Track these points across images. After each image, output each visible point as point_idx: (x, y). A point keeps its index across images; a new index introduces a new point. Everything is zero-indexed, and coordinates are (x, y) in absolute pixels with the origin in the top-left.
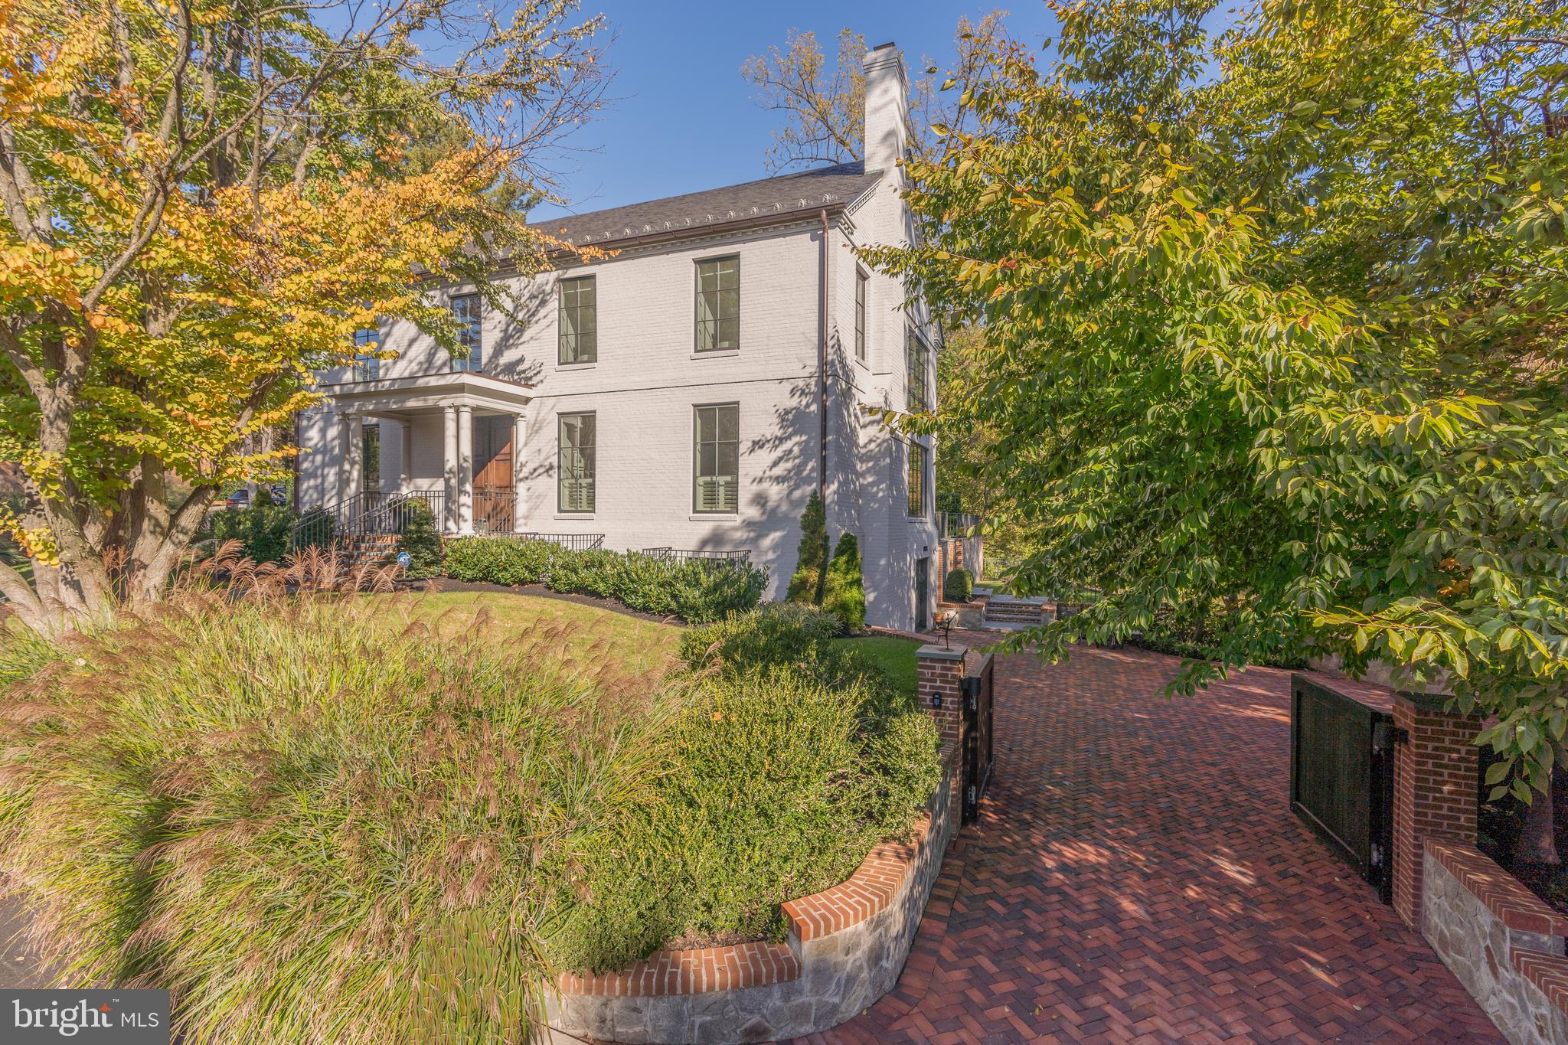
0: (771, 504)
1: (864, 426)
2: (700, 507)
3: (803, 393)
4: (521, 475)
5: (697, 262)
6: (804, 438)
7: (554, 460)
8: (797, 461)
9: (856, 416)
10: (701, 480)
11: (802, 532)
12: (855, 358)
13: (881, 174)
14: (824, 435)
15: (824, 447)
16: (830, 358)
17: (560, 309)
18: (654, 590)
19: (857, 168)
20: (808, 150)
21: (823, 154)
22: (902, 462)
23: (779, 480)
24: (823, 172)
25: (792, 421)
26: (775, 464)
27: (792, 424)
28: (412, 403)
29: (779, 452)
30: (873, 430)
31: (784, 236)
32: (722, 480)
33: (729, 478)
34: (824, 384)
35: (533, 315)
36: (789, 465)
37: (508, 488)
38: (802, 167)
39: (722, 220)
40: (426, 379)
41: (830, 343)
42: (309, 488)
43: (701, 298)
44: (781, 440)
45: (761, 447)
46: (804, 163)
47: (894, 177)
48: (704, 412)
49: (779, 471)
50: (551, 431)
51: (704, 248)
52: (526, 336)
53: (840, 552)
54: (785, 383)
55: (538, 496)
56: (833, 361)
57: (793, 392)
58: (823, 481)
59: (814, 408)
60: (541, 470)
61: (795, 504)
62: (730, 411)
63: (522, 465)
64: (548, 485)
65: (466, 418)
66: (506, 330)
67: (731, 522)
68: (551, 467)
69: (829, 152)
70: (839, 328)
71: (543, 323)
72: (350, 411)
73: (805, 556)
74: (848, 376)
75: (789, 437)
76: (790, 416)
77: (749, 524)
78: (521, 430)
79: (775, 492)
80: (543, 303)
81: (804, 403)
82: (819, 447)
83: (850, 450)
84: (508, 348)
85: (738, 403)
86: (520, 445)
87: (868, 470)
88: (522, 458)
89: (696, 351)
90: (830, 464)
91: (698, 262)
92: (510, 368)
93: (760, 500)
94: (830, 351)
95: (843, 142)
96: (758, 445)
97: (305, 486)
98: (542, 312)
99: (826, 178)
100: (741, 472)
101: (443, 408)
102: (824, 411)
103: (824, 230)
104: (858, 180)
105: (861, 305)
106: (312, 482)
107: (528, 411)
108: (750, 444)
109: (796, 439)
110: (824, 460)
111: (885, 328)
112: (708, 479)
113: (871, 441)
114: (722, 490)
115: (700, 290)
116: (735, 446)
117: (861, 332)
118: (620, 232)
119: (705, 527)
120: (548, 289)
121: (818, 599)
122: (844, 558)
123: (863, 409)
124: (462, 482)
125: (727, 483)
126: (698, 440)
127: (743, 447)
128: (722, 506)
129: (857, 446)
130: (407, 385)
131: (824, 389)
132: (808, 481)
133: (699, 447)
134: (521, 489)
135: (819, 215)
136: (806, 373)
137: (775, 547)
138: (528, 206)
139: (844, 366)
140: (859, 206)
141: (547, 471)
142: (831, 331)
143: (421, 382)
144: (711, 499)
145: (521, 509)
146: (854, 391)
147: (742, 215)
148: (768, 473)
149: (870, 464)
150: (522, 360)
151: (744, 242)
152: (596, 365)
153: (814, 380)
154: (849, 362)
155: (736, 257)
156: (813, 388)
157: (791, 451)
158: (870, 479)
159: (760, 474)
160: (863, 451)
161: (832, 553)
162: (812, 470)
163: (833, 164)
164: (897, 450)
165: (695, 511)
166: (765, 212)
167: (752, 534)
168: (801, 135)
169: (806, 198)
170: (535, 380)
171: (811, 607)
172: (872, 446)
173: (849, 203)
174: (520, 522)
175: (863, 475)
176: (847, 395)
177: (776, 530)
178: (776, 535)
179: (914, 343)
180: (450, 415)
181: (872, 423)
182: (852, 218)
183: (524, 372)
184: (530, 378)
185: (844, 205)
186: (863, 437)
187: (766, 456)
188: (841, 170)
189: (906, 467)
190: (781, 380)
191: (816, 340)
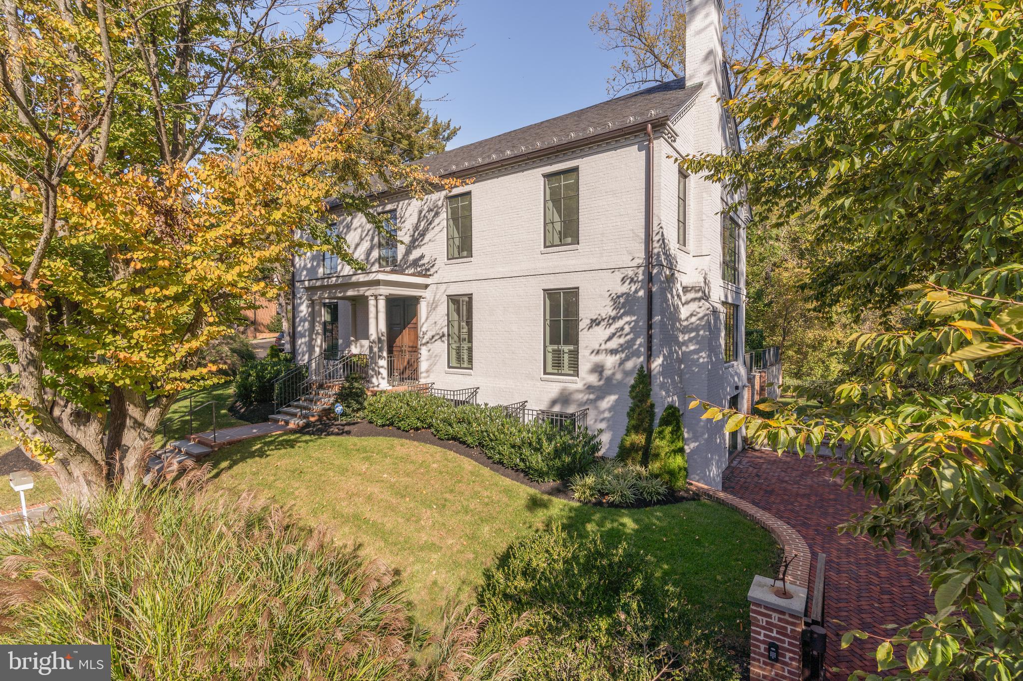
0: (607, 373)
1: (687, 303)
2: (549, 370)
3: (632, 280)
4: (424, 341)
5: (545, 176)
6: (634, 318)
7: (445, 330)
8: (628, 337)
9: (678, 296)
10: (550, 348)
11: (632, 401)
12: (678, 246)
13: (699, 86)
14: (650, 316)
15: (650, 327)
16: (656, 251)
17: (447, 220)
18: (506, 450)
19: (679, 84)
20: (639, 76)
21: (650, 77)
22: (719, 330)
23: (613, 352)
24: (650, 91)
25: (623, 304)
26: (610, 339)
27: (624, 306)
28: (350, 293)
29: (612, 329)
30: (693, 306)
31: (615, 149)
32: (566, 348)
33: (572, 347)
34: (650, 274)
35: (430, 223)
36: (622, 340)
37: (415, 349)
38: (634, 89)
39: (565, 140)
40: (357, 277)
41: (656, 238)
42: (302, 343)
43: (550, 204)
44: (615, 319)
45: (598, 324)
46: (637, 86)
47: (713, 89)
48: (551, 295)
49: (614, 344)
50: (443, 309)
51: (551, 164)
52: (428, 237)
53: (665, 422)
54: (617, 273)
55: (436, 356)
56: (658, 254)
57: (623, 280)
58: (649, 357)
59: (641, 293)
60: (437, 337)
61: (626, 374)
62: (573, 294)
63: (424, 334)
64: (441, 348)
65: (382, 304)
66: (413, 236)
67: (575, 384)
68: (443, 335)
69: (656, 75)
70: (663, 225)
71: (437, 229)
72: (316, 297)
73: (633, 422)
74: (671, 264)
75: (621, 317)
76: (622, 300)
77: (589, 388)
78: (423, 308)
79: (610, 361)
80: (437, 214)
81: (633, 289)
82: (646, 326)
83: (673, 325)
84: (415, 248)
85: (578, 288)
86: (423, 320)
87: (690, 340)
88: (424, 329)
89: (545, 247)
90: (655, 341)
91: (547, 176)
92: (415, 263)
93: (598, 369)
94: (656, 245)
95: (666, 66)
96: (595, 322)
97: (299, 342)
98: (437, 221)
99: (652, 96)
100: (582, 344)
101: (367, 297)
102: (650, 295)
103: (650, 141)
104: (680, 94)
105: (683, 199)
106: (303, 340)
107: (427, 294)
108: (589, 322)
109: (627, 319)
110: (650, 338)
111: (704, 217)
112: (556, 347)
113: (692, 315)
114: (566, 356)
115: (548, 198)
116: (577, 322)
117: (682, 223)
118: (489, 156)
119: (553, 387)
120: (440, 203)
121: (644, 462)
122: (669, 429)
123: (686, 290)
124: (380, 350)
125: (570, 351)
126: (548, 317)
127: (583, 325)
128: (566, 370)
129: (679, 320)
130: (346, 280)
131: (650, 278)
132: (637, 354)
133: (548, 322)
134: (424, 351)
135: (645, 129)
136: (635, 263)
137: (610, 409)
138: (448, 138)
139: (668, 256)
140: (681, 116)
141: (441, 338)
142: (656, 228)
143: (354, 279)
144: (558, 364)
145: (423, 366)
146: (677, 274)
147: (581, 135)
148: (603, 347)
149: (693, 334)
150: (422, 257)
151: (582, 157)
152: (472, 259)
153: (642, 268)
154: (672, 252)
155: (575, 170)
156: (641, 277)
157: (622, 329)
158: (692, 348)
159: (597, 347)
160: (685, 323)
161: (657, 421)
162: (640, 345)
163: (658, 83)
164: (715, 322)
165: (545, 373)
166: (599, 130)
167: (592, 397)
168: (633, 65)
169: (634, 115)
170: (432, 271)
171: (638, 468)
172: (693, 319)
173: (671, 115)
174: (423, 375)
175: (685, 343)
176: (671, 279)
177: (610, 394)
178: (612, 399)
179: (728, 222)
180: (372, 302)
181: (694, 300)
182: (674, 128)
183: (424, 265)
184: (428, 270)
185: (667, 118)
186: (684, 312)
187: (602, 333)
188: (664, 87)
189: (723, 334)
190: (613, 270)
191: (643, 236)
